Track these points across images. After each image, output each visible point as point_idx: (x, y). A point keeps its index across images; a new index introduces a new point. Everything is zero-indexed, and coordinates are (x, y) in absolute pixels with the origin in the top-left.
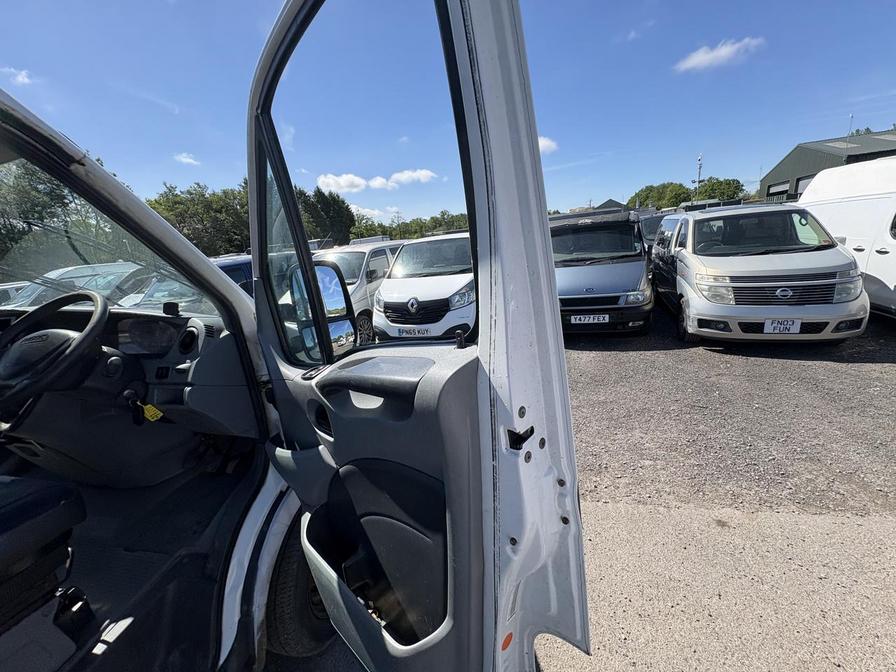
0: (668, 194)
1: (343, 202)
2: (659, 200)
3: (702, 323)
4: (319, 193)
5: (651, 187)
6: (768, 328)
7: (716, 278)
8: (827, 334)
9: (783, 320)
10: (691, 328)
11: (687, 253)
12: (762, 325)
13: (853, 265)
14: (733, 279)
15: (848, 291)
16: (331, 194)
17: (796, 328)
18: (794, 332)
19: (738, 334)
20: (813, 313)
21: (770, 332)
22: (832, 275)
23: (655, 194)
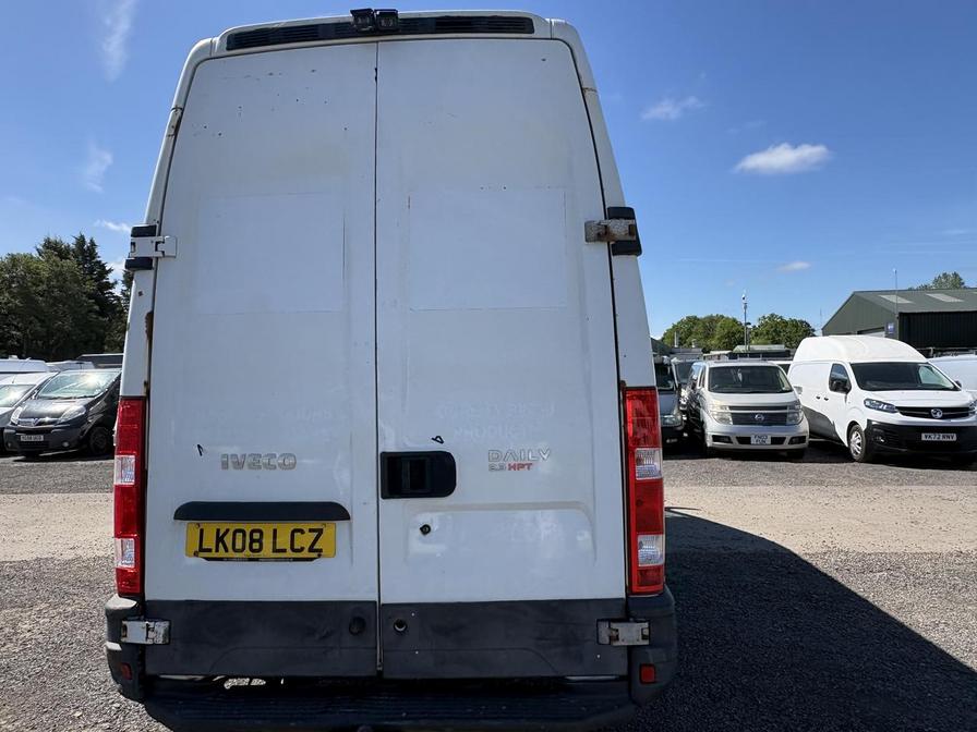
0: (719, 331)
2: (707, 337)
3: (716, 438)
5: (695, 318)
6: (753, 441)
7: (722, 407)
8: (786, 445)
9: (761, 437)
10: (709, 443)
11: (705, 390)
12: (749, 439)
13: (798, 402)
14: (731, 408)
15: (795, 418)
17: (769, 441)
18: (768, 445)
19: (736, 445)
20: (777, 431)
21: (755, 444)
22: (785, 408)
23: (699, 328)
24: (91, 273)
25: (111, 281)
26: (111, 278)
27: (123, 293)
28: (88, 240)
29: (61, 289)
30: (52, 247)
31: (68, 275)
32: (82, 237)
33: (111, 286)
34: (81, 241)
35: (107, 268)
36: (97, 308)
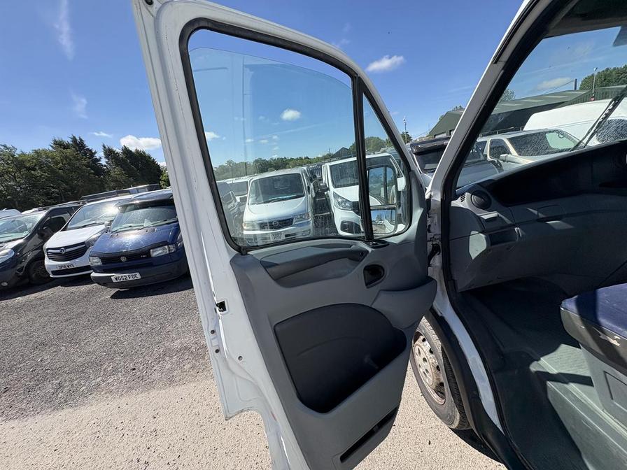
1: (149, 157)
4: (126, 151)
16: (137, 151)
24: (86, 155)
25: (98, 157)
26: (97, 156)
27: (107, 163)
28: (78, 139)
29: (69, 164)
30: (59, 145)
31: (71, 157)
32: (74, 137)
33: (99, 160)
34: (74, 139)
35: (93, 152)
36: (92, 171)
